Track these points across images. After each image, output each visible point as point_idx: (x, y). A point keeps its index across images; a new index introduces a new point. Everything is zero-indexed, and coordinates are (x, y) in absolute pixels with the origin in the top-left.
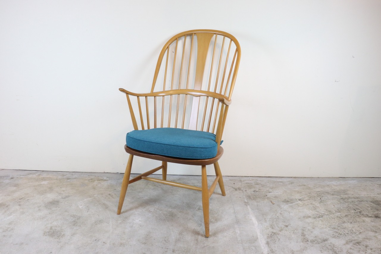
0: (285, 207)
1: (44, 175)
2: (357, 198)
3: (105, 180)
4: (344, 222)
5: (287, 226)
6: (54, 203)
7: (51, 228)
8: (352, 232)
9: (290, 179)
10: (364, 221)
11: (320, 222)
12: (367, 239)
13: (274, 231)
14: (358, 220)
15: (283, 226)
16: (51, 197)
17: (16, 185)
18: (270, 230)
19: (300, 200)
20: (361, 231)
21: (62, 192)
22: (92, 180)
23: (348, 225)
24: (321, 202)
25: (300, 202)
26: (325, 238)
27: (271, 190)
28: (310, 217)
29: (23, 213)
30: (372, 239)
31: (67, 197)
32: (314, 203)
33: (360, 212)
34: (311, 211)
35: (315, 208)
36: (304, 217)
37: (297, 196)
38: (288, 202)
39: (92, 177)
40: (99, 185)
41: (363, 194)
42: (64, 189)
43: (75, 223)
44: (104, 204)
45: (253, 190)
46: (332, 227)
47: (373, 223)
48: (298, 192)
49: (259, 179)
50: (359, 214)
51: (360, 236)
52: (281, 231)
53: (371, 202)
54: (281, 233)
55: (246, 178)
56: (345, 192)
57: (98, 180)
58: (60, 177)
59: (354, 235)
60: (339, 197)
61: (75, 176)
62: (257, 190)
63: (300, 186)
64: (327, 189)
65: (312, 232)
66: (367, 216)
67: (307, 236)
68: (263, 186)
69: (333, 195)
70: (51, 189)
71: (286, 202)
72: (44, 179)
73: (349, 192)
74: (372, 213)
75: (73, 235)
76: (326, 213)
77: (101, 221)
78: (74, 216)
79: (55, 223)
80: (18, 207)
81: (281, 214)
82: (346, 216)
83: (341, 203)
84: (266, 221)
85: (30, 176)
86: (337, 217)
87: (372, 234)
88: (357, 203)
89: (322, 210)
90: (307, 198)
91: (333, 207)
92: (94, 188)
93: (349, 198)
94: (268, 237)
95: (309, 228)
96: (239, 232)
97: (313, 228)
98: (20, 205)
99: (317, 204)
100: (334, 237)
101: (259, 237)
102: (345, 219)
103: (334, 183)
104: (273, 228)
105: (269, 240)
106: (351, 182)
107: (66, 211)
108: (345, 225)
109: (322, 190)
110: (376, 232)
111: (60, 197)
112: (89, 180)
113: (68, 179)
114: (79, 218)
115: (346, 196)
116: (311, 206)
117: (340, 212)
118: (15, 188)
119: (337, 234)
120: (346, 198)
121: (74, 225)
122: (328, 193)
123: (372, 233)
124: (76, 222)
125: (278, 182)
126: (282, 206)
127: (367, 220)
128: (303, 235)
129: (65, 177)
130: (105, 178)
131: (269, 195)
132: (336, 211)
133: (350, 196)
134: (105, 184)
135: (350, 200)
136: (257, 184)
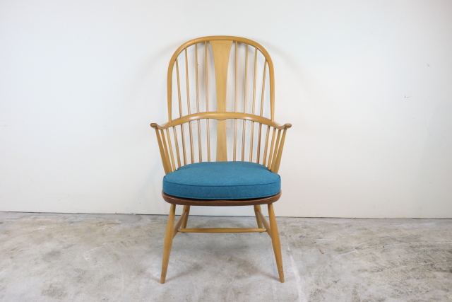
0: (337, 257)
1: (41, 218)
2: (432, 246)
3: (117, 224)
4: (408, 278)
5: (336, 282)
6: (54, 254)
7: (51, 286)
8: (417, 290)
9: (348, 221)
10: (435, 277)
11: (379, 278)
12: (435, 299)
13: (320, 288)
14: (428, 274)
15: (331, 282)
16: (50, 246)
17: (6, 232)
18: (315, 286)
19: (357, 248)
20: (429, 289)
21: (64, 240)
22: (101, 224)
23: (414, 282)
24: (384, 251)
25: (356, 251)
26: (381, 297)
27: (322, 235)
28: (366, 270)
29: (16, 267)
30: (440, 300)
31: (70, 246)
32: (374, 252)
33: (432, 265)
34: (369, 263)
35: (374, 260)
36: (359, 271)
37: (354, 243)
38: (341, 250)
39: (101, 220)
40: (109, 230)
41: (441, 241)
42: (66, 236)
43: (79, 279)
44: (115, 254)
45: (299, 235)
46: (393, 283)
47: (446, 279)
48: (356, 238)
49: (308, 220)
50: (430, 267)
51: (426, 295)
52: (327, 288)
53: (449, 252)
54: (327, 291)
55: (292, 220)
56: (416, 238)
57: (108, 224)
58: (61, 220)
59: (418, 295)
60: (407, 245)
61: (80, 218)
62: (305, 235)
63: (359, 229)
64: (395, 234)
65: (366, 290)
66: (441, 270)
67: (359, 295)
68: (312, 230)
69: (400, 241)
70: (50, 236)
71: (339, 250)
72: (40, 224)
73: (422, 238)
74: (447, 266)
75: (77, 293)
76: (388, 266)
77: (111, 277)
78: (78, 270)
79: (55, 280)
80: (9, 260)
81: (330, 266)
82: (413, 269)
83: (409, 252)
84: (310, 276)
85: (24, 220)
86: (401, 271)
87: (441, 293)
88: (429, 253)
89: (383, 261)
90: (366, 246)
91: (398, 257)
92: (103, 235)
93: (421, 246)
94: (311, 296)
95: (364, 284)
96: (276, 289)
97: (369, 285)
98: (12, 258)
99: (378, 254)
100: (393, 296)
101: (300, 295)
102: (411, 274)
103: (405, 226)
104: (318, 284)
105: (312, 299)
106: (427, 224)
107: (69, 264)
108: (410, 281)
109: (388, 235)
110: (448, 291)
111: (61, 246)
112: (97, 224)
113: (71, 222)
114: (85, 272)
115: (418, 244)
116: (371, 256)
117: (406, 264)
118: (5, 236)
119: (397, 293)
120: (416, 246)
121: (79, 281)
122: (394, 239)
123: (442, 291)
124: (81, 277)
125: (332, 224)
126: (334, 256)
127: (440, 274)
128: (355, 293)
129: (67, 220)
130: (117, 221)
131: (319, 242)
132: (401, 264)
133: (423, 243)
134: (117, 228)
135: (421, 249)
136: (306, 227)
